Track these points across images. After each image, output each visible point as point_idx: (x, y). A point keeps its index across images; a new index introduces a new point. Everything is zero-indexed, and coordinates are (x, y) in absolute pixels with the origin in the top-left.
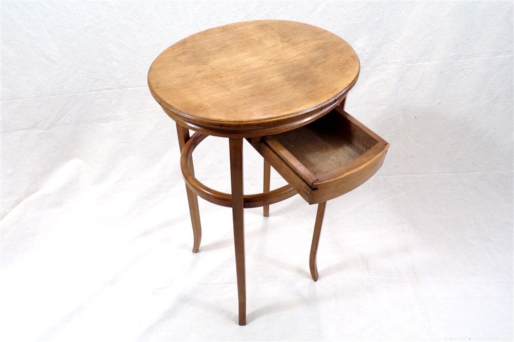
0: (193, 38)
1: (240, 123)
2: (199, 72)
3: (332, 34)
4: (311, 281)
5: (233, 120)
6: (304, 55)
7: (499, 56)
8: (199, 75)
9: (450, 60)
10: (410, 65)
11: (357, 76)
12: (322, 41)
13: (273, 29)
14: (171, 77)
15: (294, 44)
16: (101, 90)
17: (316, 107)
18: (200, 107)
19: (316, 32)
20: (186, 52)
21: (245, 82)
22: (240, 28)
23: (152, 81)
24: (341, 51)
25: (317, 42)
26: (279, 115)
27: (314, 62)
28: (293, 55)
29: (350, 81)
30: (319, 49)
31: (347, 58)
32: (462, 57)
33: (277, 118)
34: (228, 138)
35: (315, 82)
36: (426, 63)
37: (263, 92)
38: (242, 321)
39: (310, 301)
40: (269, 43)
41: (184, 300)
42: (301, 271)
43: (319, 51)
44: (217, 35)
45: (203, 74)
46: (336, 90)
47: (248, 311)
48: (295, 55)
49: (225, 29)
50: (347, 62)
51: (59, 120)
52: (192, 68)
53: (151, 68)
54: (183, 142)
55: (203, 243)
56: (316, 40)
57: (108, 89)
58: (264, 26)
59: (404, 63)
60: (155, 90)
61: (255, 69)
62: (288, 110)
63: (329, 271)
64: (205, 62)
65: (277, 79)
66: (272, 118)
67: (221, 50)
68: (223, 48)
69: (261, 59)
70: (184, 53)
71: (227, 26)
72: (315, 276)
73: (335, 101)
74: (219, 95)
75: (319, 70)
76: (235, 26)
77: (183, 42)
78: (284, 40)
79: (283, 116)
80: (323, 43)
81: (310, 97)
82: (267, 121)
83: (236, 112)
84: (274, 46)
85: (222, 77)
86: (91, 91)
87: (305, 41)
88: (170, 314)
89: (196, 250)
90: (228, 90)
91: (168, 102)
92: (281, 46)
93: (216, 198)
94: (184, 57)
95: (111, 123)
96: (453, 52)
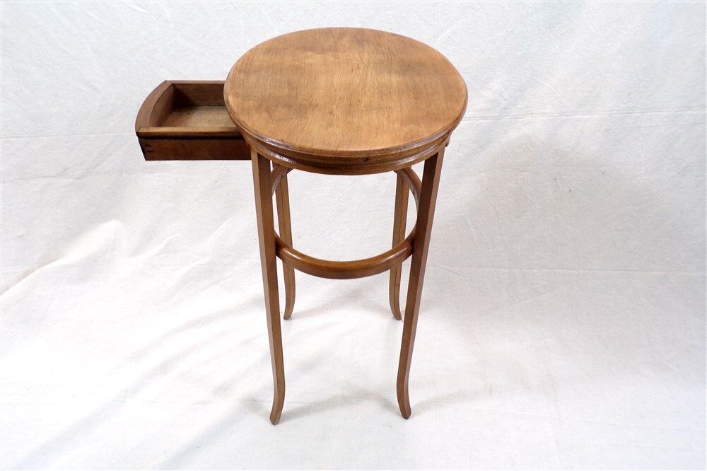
36: (587, 116)
51: (96, 167)
59: (556, 115)
95: (157, 174)
96: (624, 104)
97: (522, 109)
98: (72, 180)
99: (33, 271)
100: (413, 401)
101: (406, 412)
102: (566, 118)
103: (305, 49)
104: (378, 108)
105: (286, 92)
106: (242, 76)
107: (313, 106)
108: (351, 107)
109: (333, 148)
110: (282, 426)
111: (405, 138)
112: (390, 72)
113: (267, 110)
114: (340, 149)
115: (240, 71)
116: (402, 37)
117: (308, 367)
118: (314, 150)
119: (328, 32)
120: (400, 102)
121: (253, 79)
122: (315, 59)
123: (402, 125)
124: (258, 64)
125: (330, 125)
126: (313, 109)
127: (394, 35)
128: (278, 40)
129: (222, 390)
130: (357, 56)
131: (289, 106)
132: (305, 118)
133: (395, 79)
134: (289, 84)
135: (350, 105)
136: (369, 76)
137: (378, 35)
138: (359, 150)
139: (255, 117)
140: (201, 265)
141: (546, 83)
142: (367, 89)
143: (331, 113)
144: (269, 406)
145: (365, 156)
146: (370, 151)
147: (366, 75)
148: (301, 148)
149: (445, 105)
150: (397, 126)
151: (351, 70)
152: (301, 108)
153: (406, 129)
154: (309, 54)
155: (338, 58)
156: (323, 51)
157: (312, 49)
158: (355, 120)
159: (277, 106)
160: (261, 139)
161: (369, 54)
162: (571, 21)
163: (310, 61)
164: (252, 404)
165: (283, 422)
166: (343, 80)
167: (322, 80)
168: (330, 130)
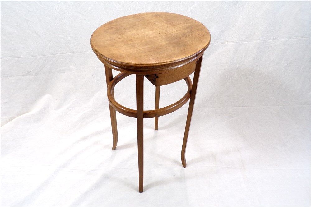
0: (116, 20)
1: (142, 65)
2: (120, 38)
3: (195, 21)
4: (182, 167)
5: (138, 63)
6: (180, 31)
7: (291, 39)
8: (119, 40)
9: (264, 40)
11: (209, 43)
12: (189, 24)
13: (162, 17)
14: (104, 40)
15: (174, 25)
16: (62, 54)
17: (186, 58)
18: (120, 56)
19: (186, 19)
20: (113, 27)
21: (146, 44)
22: (144, 16)
23: (92, 42)
24: (201, 30)
25: (187, 25)
26: (164, 62)
27: (185, 35)
28: (173, 31)
29: (205, 45)
30: (188, 28)
31: (203, 34)
32: (270, 39)
33: (163, 63)
34: (135, 75)
35: (185, 45)
36: (250, 42)
37: (156, 50)
38: (141, 190)
39: (181, 179)
40: (160, 24)
41: (106, 177)
42: (176, 162)
43: (188, 29)
44: (130, 19)
45: (122, 39)
46: (197, 49)
47: (145, 184)
48: (174, 31)
49: (134, 16)
50: (204, 35)
52: (116, 36)
53: (92, 36)
54: (109, 81)
55: (119, 144)
56: (187, 23)
57: (65, 53)
58: (157, 15)
59: (237, 42)
60: (95, 47)
61: (152, 38)
62: (170, 59)
63: (193, 162)
64: (124, 33)
65: (164, 43)
66: (160, 63)
67: (132, 27)
68: (134, 26)
69: (155, 32)
70: (111, 28)
71: (136, 14)
72: (184, 165)
73: (196, 56)
74: (130, 50)
75: (188, 39)
76: (140, 15)
77: (111, 23)
78: (169, 23)
79: (166, 62)
80: (190, 25)
81: (183, 53)
82: (158, 64)
83: (140, 59)
84: (162, 26)
85: (133, 41)
86: (57, 54)
87: (180, 24)
88: (98, 185)
89: (114, 148)
90: (136, 48)
91: (102, 53)
92: (166, 26)
93: (128, 112)
94: (111, 30)
95: (65, 73)
96: (265, 36)
97: (223, 40)
98: (32, 77)
99: (15, 118)
102: (242, 43)
140: (88, 112)
141: (233, 29)
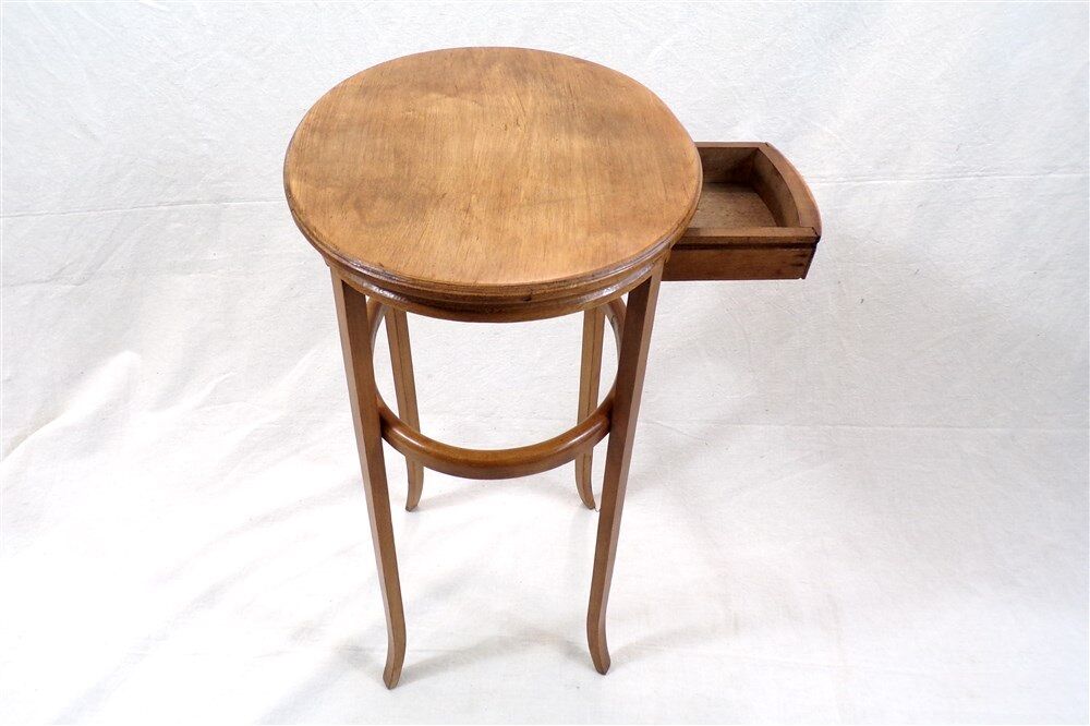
7: (1052, 175)
9: (945, 178)
10: (854, 184)
16: (178, 204)
32: (969, 173)
36: (889, 182)
51: (100, 265)
57: (189, 202)
86: (159, 204)
100: (614, 644)
101: (602, 664)
103: (426, 87)
104: (550, 202)
105: (391, 169)
106: (316, 139)
107: (437, 198)
108: (502, 202)
109: (468, 280)
110: (404, 691)
111: (593, 259)
112: (570, 131)
113: (358, 206)
114: (482, 282)
115: (313, 130)
116: (592, 64)
117: (444, 591)
118: (437, 284)
119: (467, 55)
120: (586, 189)
121: (334, 146)
122: (442, 107)
123: (589, 234)
124: (344, 115)
125: (465, 233)
126: (437, 204)
127: (578, 61)
128: (380, 70)
129: (306, 632)
130: (514, 100)
131: (395, 197)
132: (423, 220)
133: (578, 145)
134: (397, 153)
135: (501, 195)
136: (535, 139)
137: (551, 60)
138: (513, 282)
139: (336, 217)
142: (531, 164)
143: (467, 210)
144: (381, 657)
145: (524, 294)
146: (532, 285)
147: (530, 137)
148: (414, 281)
149: (662, 194)
150: (581, 235)
151: (503, 127)
152: (415, 201)
153: (596, 241)
154: (433, 96)
155: (481, 105)
156: (457, 91)
157: (439, 88)
158: (509, 223)
159: (374, 198)
160: (344, 262)
161: (534, 97)
162: (866, 27)
163: (435, 110)
164: (354, 655)
165: (404, 682)
166: (491, 145)
167: (453, 148)
168: (465, 244)
